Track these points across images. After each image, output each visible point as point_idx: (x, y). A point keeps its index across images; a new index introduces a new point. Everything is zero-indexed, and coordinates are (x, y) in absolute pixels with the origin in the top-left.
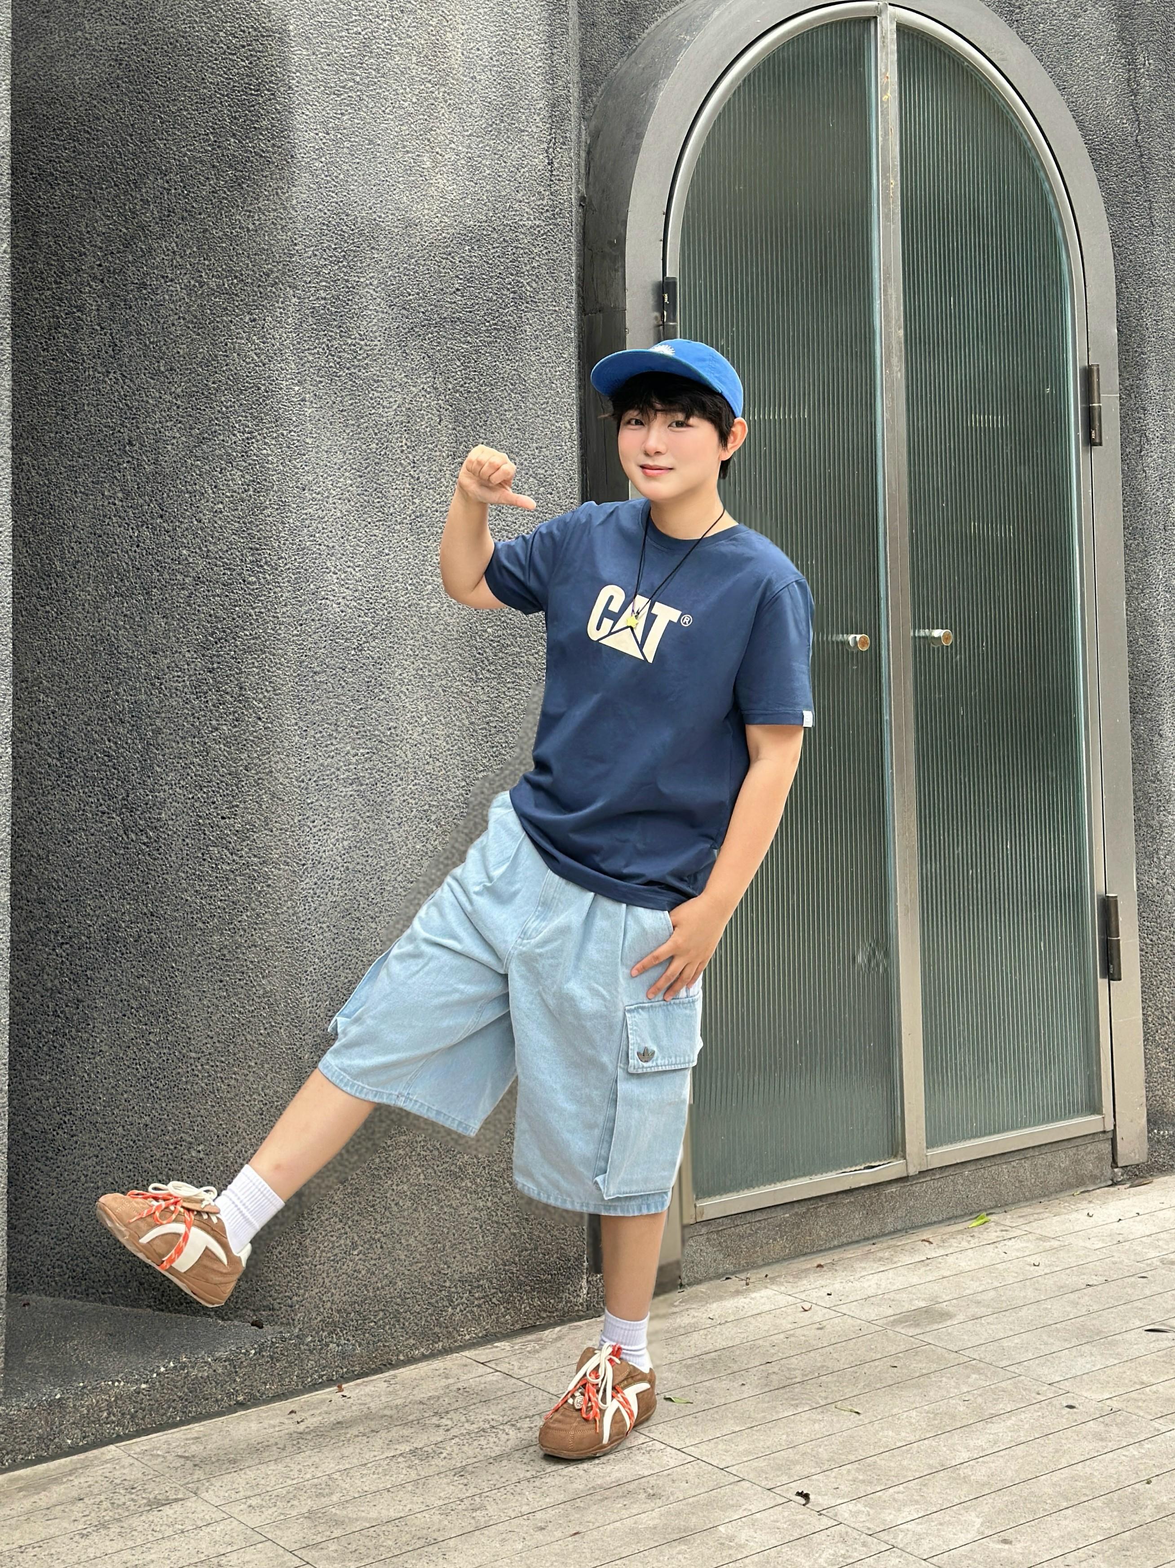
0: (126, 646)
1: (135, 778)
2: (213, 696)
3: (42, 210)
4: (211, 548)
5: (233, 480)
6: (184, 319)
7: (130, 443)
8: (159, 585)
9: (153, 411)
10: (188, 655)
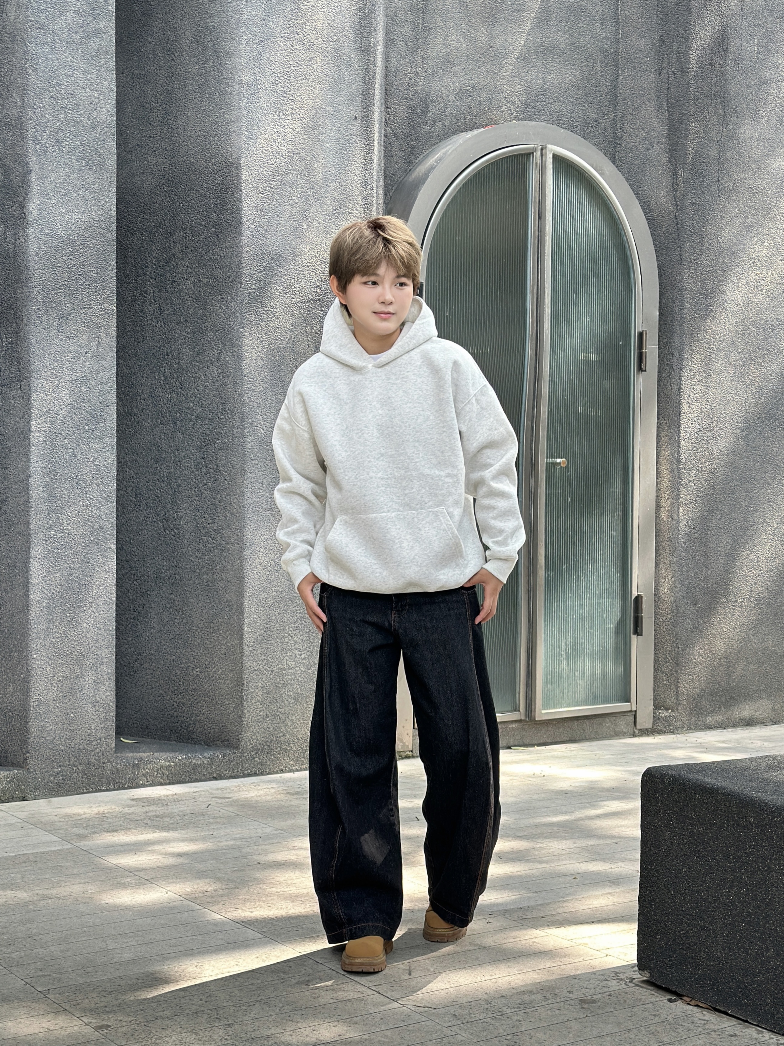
0: (165, 447)
1: (169, 506)
2: (204, 470)
3: (129, 246)
4: (204, 402)
5: (213, 372)
6: (192, 297)
7: (167, 355)
8: (180, 419)
9: (178, 340)
10: (193, 451)
